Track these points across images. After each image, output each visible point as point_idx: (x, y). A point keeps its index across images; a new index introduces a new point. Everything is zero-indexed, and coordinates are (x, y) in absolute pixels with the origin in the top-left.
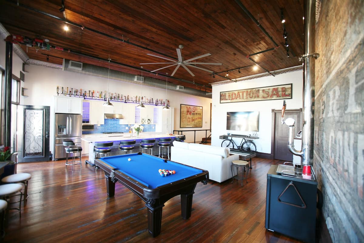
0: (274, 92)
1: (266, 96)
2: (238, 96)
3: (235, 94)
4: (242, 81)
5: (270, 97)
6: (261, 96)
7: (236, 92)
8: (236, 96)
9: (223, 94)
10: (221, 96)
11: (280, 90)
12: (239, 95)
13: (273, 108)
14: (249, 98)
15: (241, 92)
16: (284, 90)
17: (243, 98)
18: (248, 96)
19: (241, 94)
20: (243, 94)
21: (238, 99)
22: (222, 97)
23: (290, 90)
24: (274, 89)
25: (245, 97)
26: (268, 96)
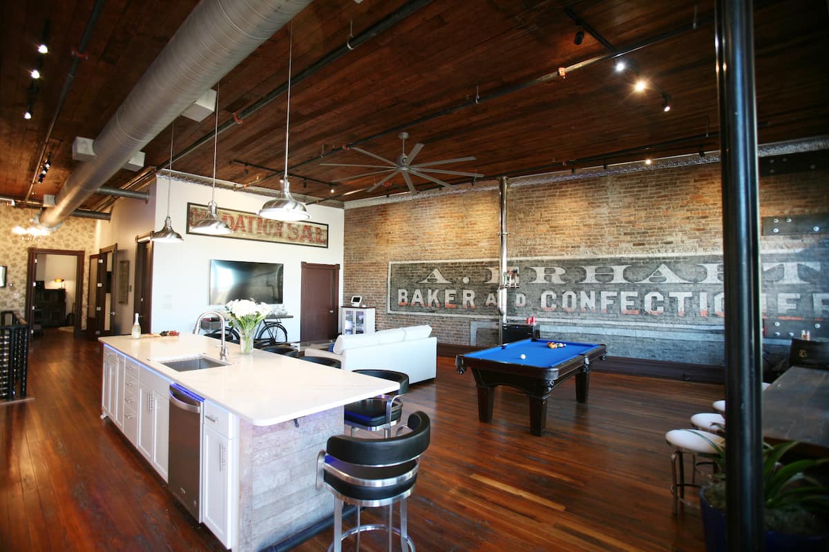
0: (306, 232)
1: (293, 236)
2: (240, 225)
3: (232, 218)
4: (249, 194)
5: (299, 239)
6: (285, 235)
7: (235, 215)
8: (235, 223)
9: (196, 209)
10: (190, 213)
11: (313, 230)
12: (242, 223)
13: (304, 261)
14: (263, 234)
15: (246, 217)
16: (319, 231)
17: (251, 231)
18: (260, 230)
19: (246, 221)
20: (250, 223)
21: (239, 231)
22: (194, 216)
23: (325, 234)
24: (306, 226)
25: (255, 231)
26: (297, 238)
